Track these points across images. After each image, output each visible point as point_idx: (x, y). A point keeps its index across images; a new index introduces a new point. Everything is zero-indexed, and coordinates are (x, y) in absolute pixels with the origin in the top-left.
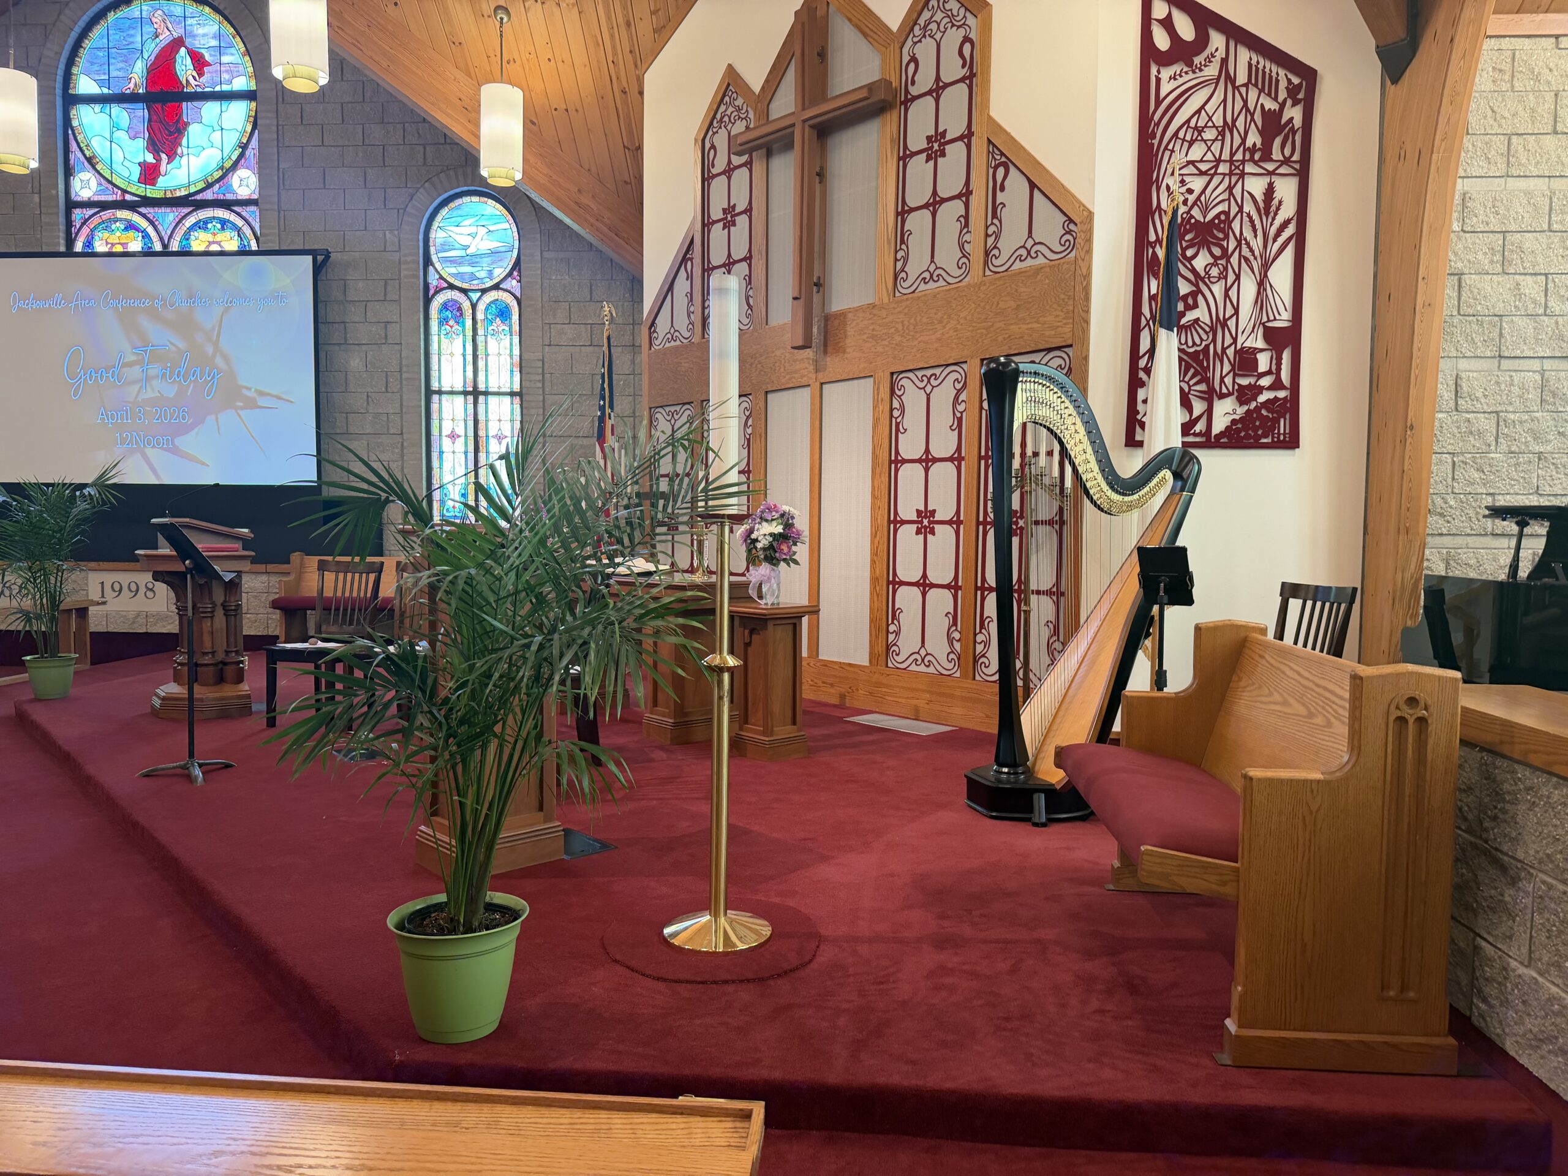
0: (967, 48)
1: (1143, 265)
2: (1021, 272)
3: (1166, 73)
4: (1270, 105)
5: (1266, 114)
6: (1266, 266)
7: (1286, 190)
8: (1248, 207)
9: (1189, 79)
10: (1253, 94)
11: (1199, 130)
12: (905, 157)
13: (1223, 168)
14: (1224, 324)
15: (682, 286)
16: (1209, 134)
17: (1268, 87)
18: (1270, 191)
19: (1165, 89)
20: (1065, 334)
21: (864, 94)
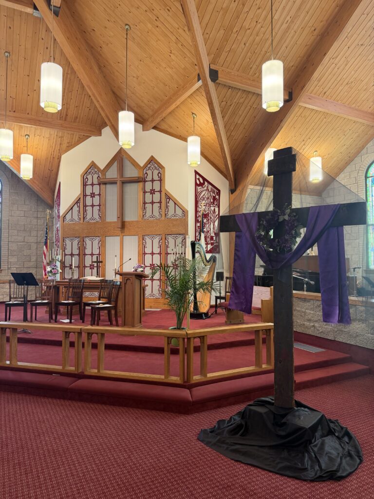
0: (159, 175)
1: (197, 221)
2: (173, 219)
3: (199, 188)
4: (214, 195)
5: (213, 196)
6: (214, 222)
7: (217, 209)
8: (212, 212)
9: (202, 189)
10: (212, 193)
11: (204, 198)
12: (145, 192)
13: (208, 205)
14: (208, 232)
15: (76, 208)
16: (205, 199)
17: (214, 192)
18: (214, 210)
19: (199, 190)
20: (183, 232)
21: (137, 179)
